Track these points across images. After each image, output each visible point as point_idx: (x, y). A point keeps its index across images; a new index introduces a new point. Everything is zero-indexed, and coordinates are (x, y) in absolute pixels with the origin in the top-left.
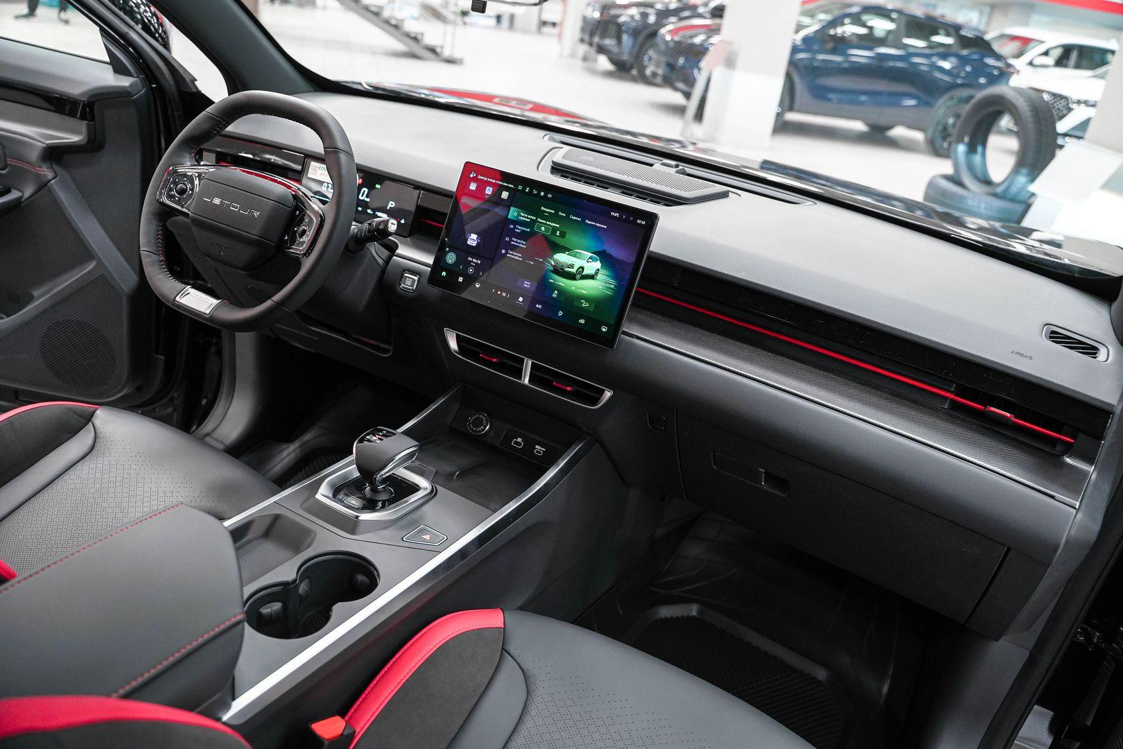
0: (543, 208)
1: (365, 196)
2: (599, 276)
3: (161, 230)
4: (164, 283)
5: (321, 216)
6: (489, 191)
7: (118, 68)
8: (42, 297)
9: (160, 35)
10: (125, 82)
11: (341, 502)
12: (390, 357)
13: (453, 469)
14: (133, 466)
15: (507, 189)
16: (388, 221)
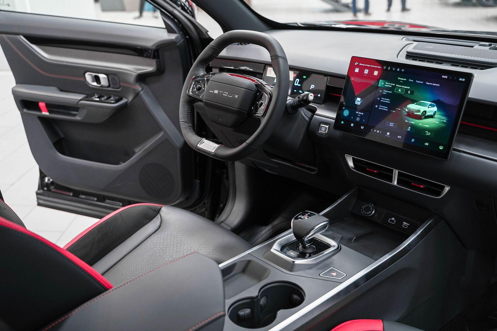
0: (399, 78)
1: (298, 83)
2: (436, 116)
3: (190, 110)
4: (192, 138)
5: (270, 95)
6: (366, 72)
7: (170, 30)
8: (139, 152)
9: (190, 11)
10: (173, 37)
11: (285, 253)
12: (315, 174)
13: (352, 236)
14: (179, 236)
15: (377, 69)
16: (308, 94)
